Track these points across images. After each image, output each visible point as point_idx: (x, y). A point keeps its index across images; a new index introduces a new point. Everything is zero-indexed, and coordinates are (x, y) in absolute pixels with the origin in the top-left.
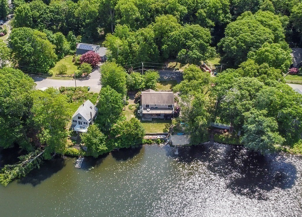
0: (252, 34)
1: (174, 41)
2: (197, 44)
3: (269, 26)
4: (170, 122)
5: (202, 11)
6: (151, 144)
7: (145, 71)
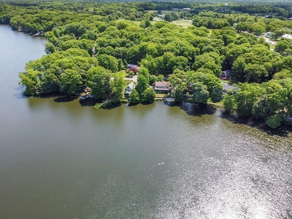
0: (205, 59)
1: (172, 62)
2: (181, 63)
3: (213, 57)
4: (167, 94)
5: (186, 52)
6: (158, 101)
7: (158, 75)
